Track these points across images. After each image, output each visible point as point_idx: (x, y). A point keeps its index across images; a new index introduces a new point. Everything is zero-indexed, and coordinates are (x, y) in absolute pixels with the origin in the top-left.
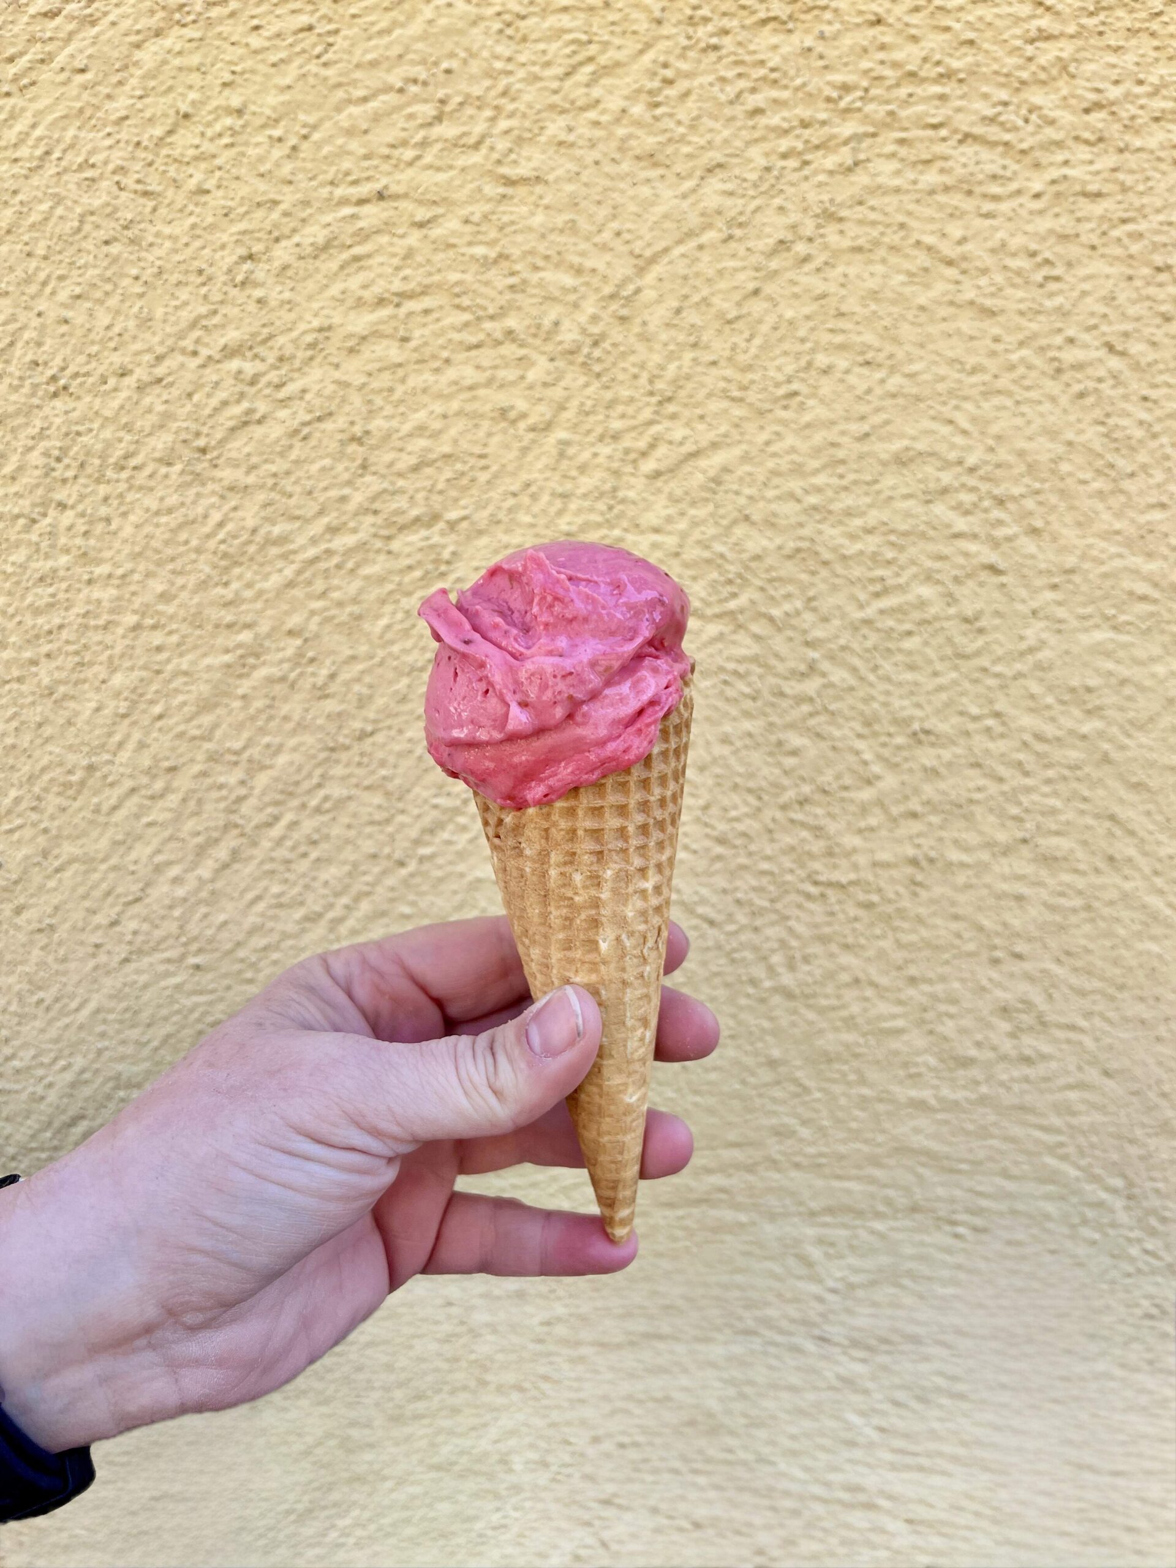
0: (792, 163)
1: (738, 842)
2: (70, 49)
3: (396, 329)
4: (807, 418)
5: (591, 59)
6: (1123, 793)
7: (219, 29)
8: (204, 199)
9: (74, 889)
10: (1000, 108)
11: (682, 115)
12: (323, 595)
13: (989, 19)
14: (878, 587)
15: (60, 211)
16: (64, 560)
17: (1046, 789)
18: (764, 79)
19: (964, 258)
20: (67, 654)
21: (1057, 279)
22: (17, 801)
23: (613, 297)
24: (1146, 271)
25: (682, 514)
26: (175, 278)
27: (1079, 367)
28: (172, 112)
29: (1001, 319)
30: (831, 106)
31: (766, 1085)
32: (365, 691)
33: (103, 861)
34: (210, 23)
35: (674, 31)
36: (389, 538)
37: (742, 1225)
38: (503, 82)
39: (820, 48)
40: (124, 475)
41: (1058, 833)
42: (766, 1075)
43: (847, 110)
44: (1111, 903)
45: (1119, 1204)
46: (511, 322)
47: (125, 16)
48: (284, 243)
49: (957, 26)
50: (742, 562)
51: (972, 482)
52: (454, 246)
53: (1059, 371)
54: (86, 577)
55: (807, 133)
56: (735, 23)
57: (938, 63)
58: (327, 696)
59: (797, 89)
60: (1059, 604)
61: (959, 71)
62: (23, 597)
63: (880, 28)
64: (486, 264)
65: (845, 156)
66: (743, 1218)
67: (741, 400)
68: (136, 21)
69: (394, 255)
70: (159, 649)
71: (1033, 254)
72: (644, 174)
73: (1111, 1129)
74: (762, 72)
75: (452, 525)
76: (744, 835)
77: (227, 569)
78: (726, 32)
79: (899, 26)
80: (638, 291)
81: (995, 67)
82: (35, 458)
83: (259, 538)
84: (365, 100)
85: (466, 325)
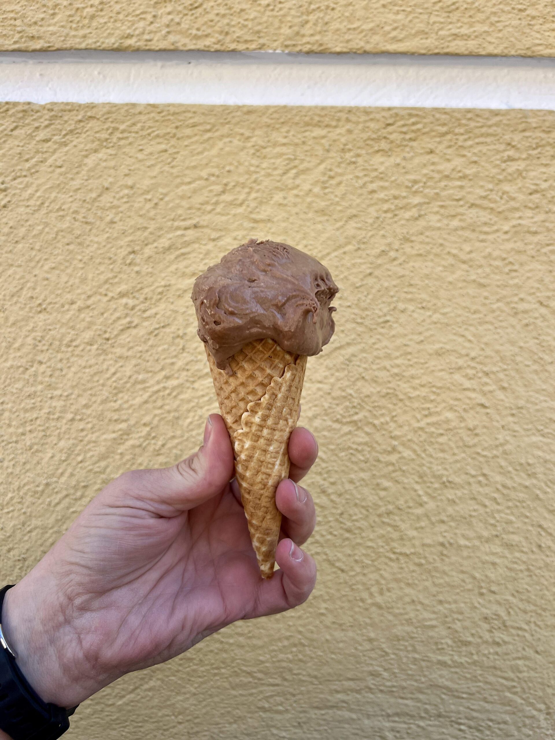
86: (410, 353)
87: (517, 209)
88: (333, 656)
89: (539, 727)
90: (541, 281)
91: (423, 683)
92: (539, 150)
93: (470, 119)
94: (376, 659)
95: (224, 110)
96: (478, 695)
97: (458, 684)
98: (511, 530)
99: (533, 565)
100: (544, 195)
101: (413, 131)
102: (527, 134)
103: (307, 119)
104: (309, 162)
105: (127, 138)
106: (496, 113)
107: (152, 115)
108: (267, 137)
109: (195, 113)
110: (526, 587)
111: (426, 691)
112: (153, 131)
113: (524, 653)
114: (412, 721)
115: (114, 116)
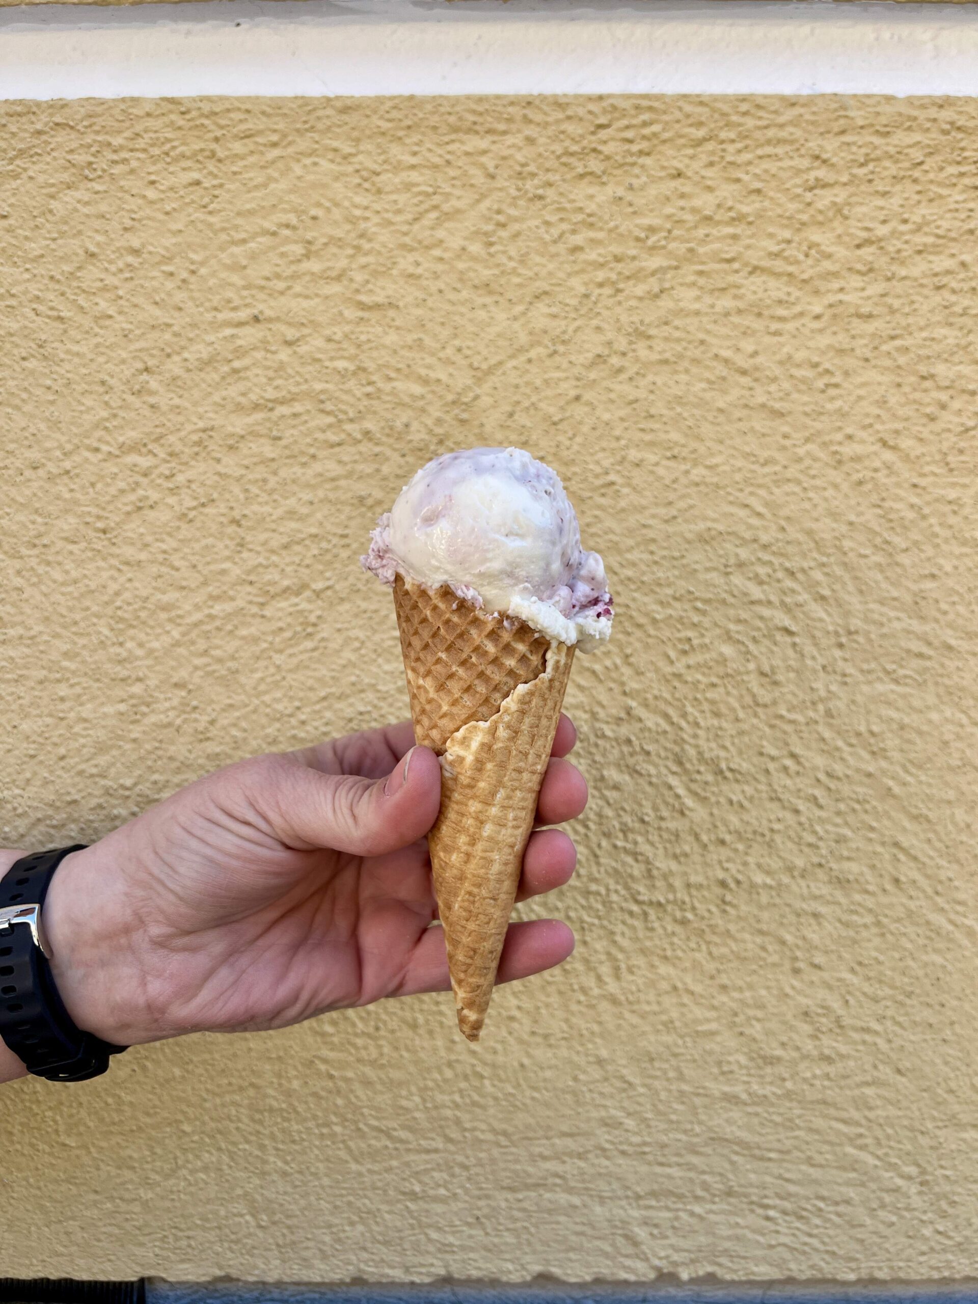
0: (607, 291)
3: (270, 430)
4: (623, 504)
5: (436, 207)
6: (907, 824)
7: (121, 183)
8: (108, 322)
10: (783, 246)
11: (513, 253)
12: (205, 653)
13: (774, 171)
14: (686, 646)
17: (838, 820)
18: (583, 222)
19: (757, 369)
21: (836, 386)
23: (454, 403)
24: (913, 379)
26: (81, 388)
27: (857, 459)
28: (81, 252)
29: (789, 419)
30: (639, 244)
31: (593, 1082)
34: (113, 178)
35: (506, 184)
36: (262, 604)
37: (575, 1207)
39: (629, 197)
40: (36, 551)
41: (849, 859)
42: (596, 1073)
43: (653, 248)
44: (898, 920)
45: (914, 1189)
46: (369, 424)
47: (41, 172)
48: (174, 358)
49: (746, 178)
51: (766, 557)
52: (319, 360)
53: (840, 462)
55: (619, 266)
56: (557, 177)
57: (730, 209)
58: (208, 739)
59: (610, 231)
60: (845, 660)
61: (748, 215)
63: (681, 180)
64: (346, 375)
65: (653, 284)
66: (576, 1201)
68: (51, 176)
69: (268, 368)
70: (62, 699)
71: (816, 365)
72: (480, 301)
73: (906, 1122)
74: (580, 217)
75: (318, 594)
77: (121, 631)
78: (550, 185)
79: (696, 178)
80: (477, 397)
81: (779, 211)
83: (150, 605)
84: (244, 241)
85: (330, 426)
86: (653, 540)
87: (835, 275)
88: (536, 1095)
89: (908, 1209)
90: (882, 402)
91: (697, 1135)
92: (871, 166)
93: (745, 114)
94: (612, 1096)
95: (300, 107)
96: (796, 1154)
97: (760, 1134)
98: (845, 853)
99: (886, 916)
100: (882, 248)
101: (644, 137)
102: (847, 138)
103: (452, 119)
104: (459, 198)
105: (125, 161)
106: (791, 102)
107: (173, 117)
108: (384, 152)
109: (248, 111)
110: (874, 954)
111: (702, 1150)
112: (174, 148)
113: (876, 1073)
114: (680, 1206)
115: (100, 121)
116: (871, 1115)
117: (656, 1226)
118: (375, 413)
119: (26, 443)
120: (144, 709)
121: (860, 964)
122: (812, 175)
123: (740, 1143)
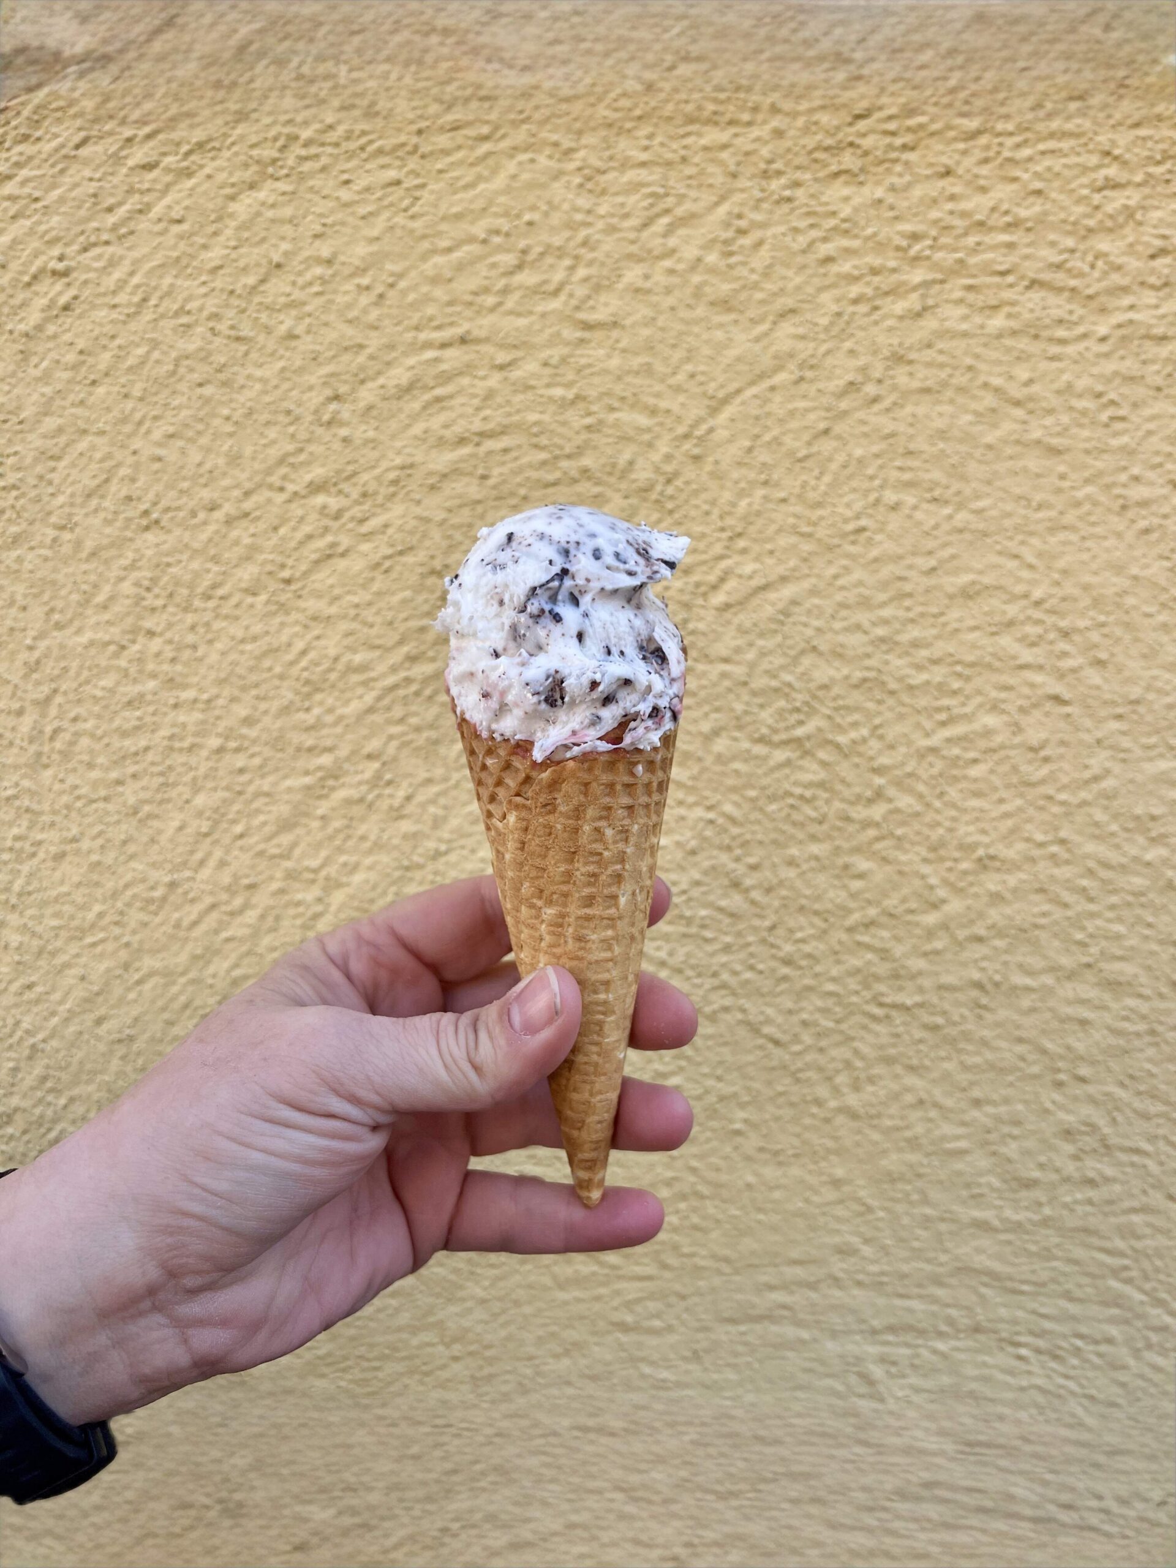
0: (863, 308)
1: (804, 963)
2: (168, 200)
3: (476, 467)
4: (874, 553)
5: (667, 211)
7: (311, 183)
8: (294, 343)
9: (153, 1002)
10: (1065, 256)
11: (755, 264)
12: (402, 721)
13: (1057, 169)
14: (943, 716)
15: (156, 355)
16: (151, 684)
17: (1110, 915)
18: (834, 229)
19: (1031, 398)
20: (152, 775)
21: (1123, 419)
22: (101, 915)
23: (686, 436)
25: (751, 645)
26: (265, 417)
27: (1144, 504)
28: (264, 261)
29: (1066, 457)
30: (900, 254)
31: (828, 1204)
32: (440, 812)
33: (183, 974)
34: (302, 177)
35: (749, 184)
37: (803, 1342)
38: (583, 233)
39: (890, 199)
40: (211, 604)
41: (1121, 958)
42: (830, 1194)
43: (916, 259)
46: (587, 461)
47: (220, 169)
48: (370, 385)
49: (1026, 176)
50: (809, 691)
51: (1037, 614)
52: (533, 388)
53: (1124, 507)
54: (172, 701)
55: (876, 279)
56: (808, 176)
57: (1007, 213)
58: (403, 817)
59: (868, 238)
60: (1124, 733)
61: (1027, 220)
62: (111, 720)
63: (950, 179)
64: (564, 404)
65: (913, 301)
66: (805, 1335)
67: (810, 535)
68: (231, 174)
69: (474, 396)
70: (241, 771)
71: (1099, 395)
72: (718, 319)
74: (832, 222)
76: (809, 956)
77: (309, 696)
78: (797, 184)
79: (968, 177)
80: (711, 430)
81: (1062, 215)
82: (127, 587)
83: (340, 666)
84: (449, 250)
85: (544, 463)
116: (1138, 1245)
117: (894, 1363)
118: (595, 448)
119: (203, 481)
120: (331, 782)
121: (1132, 1077)
122: (1104, 172)
123: (990, 1273)
